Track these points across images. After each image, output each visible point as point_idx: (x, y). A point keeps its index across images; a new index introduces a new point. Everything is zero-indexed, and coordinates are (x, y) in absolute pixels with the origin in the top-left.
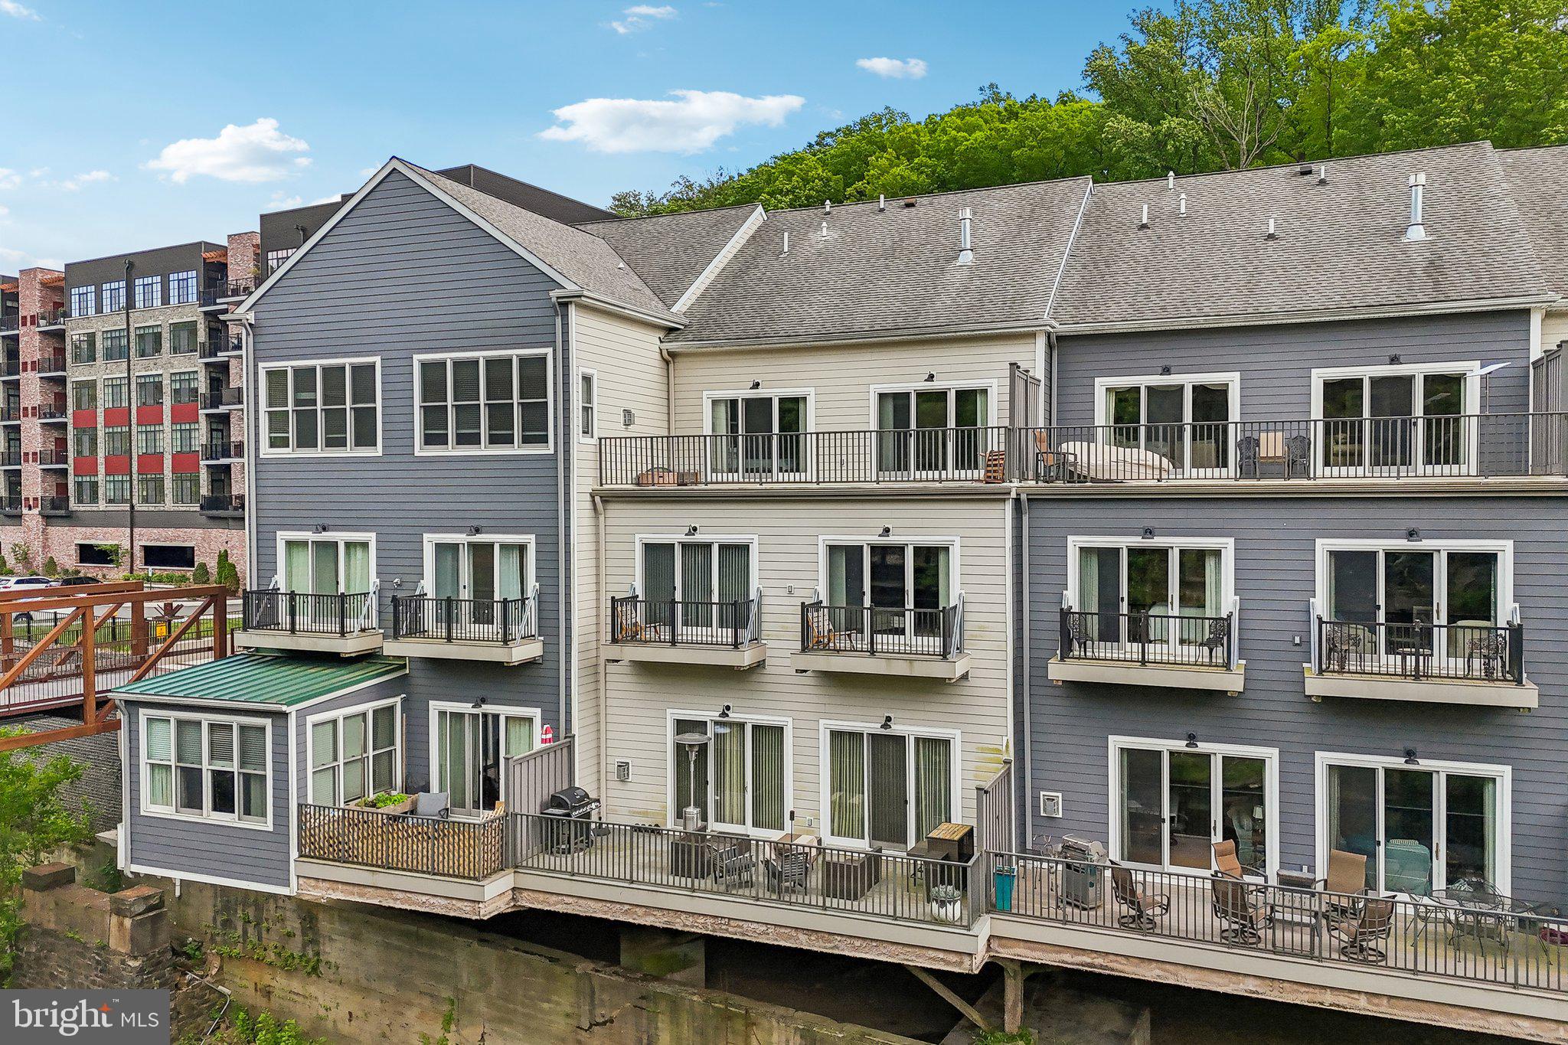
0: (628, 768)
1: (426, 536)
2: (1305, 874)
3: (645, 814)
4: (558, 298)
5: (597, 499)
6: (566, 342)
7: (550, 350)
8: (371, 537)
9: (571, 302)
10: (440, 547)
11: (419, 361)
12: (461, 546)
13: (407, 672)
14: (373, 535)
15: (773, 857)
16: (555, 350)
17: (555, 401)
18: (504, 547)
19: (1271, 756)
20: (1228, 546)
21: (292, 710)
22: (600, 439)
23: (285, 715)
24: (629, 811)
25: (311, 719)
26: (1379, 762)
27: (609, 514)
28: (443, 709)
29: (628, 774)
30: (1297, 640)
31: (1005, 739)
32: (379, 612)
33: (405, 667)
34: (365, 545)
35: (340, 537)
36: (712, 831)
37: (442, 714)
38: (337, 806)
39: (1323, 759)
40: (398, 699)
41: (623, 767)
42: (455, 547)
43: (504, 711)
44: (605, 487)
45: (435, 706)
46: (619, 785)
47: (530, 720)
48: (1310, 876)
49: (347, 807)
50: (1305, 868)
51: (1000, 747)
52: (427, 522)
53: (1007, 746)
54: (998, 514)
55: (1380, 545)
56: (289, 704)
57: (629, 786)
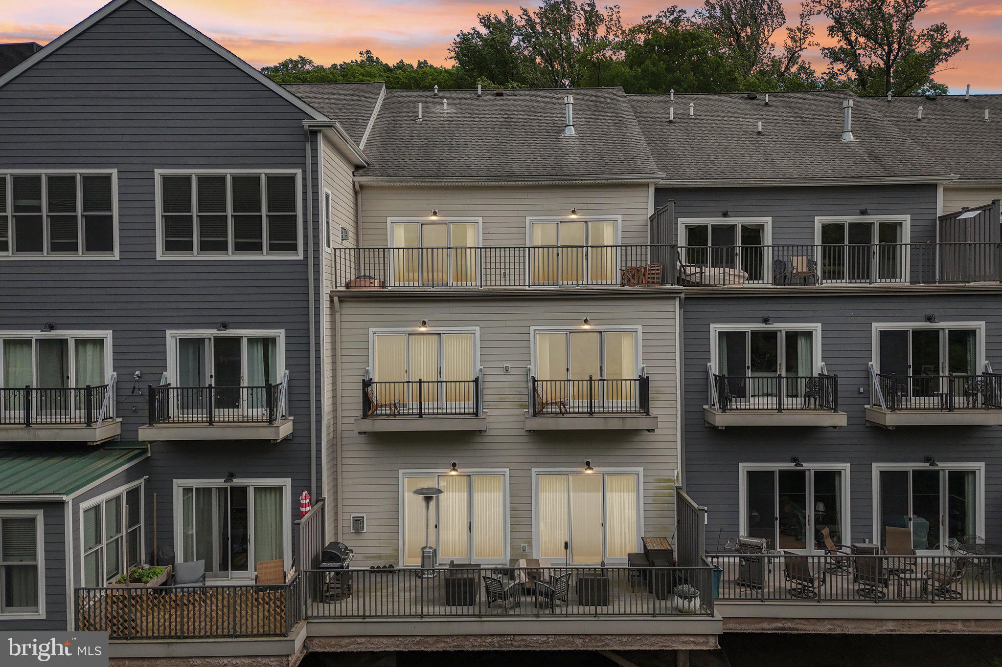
0: (363, 522)
1: (169, 333)
2: (867, 545)
3: (379, 557)
4: (310, 126)
5: (336, 299)
6: (315, 164)
7: (298, 172)
8: (107, 335)
9: (320, 131)
10: (184, 343)
11: (161, 175)
12: (207, 341)
13: (149, 455)
14: (109, 333)
15: (527, 580)
16: (304, 172)
17: (305, 215)
18: (252, 341)
19: (845, 467)
20: (816, 328)
21: (68, 499)
22: (335, 249)
23: (62, 504)
24: (364, 557)
25: (84, 506)
26: (910, 466)
27: (344, 311)
28: (188, 486)
29: (363, 526)
30: (862, 390)
31: (676, 471)
32: (117, 403)
33: (148, 452)
34: (99, 343)
35: (71, 335)
36: (440, 565)
37: (187, 491)
38: (100, 586)
39: (877, 467)
40: (142, 481)
41: (358, 523)
42: (199, 343)
43: (252, 483)
44: (339, 289)
45: (179, 485)
46: (355, 537)
47: (279, 489)
48: (870, 546)
49: (110, 586)
50: (867, 541)
51: (672, 478)
52: (169, 320)
53: (678, 476)
54: (670, 308)
55: (908, 326)
56: (67, 494)
57: (365, 536)
